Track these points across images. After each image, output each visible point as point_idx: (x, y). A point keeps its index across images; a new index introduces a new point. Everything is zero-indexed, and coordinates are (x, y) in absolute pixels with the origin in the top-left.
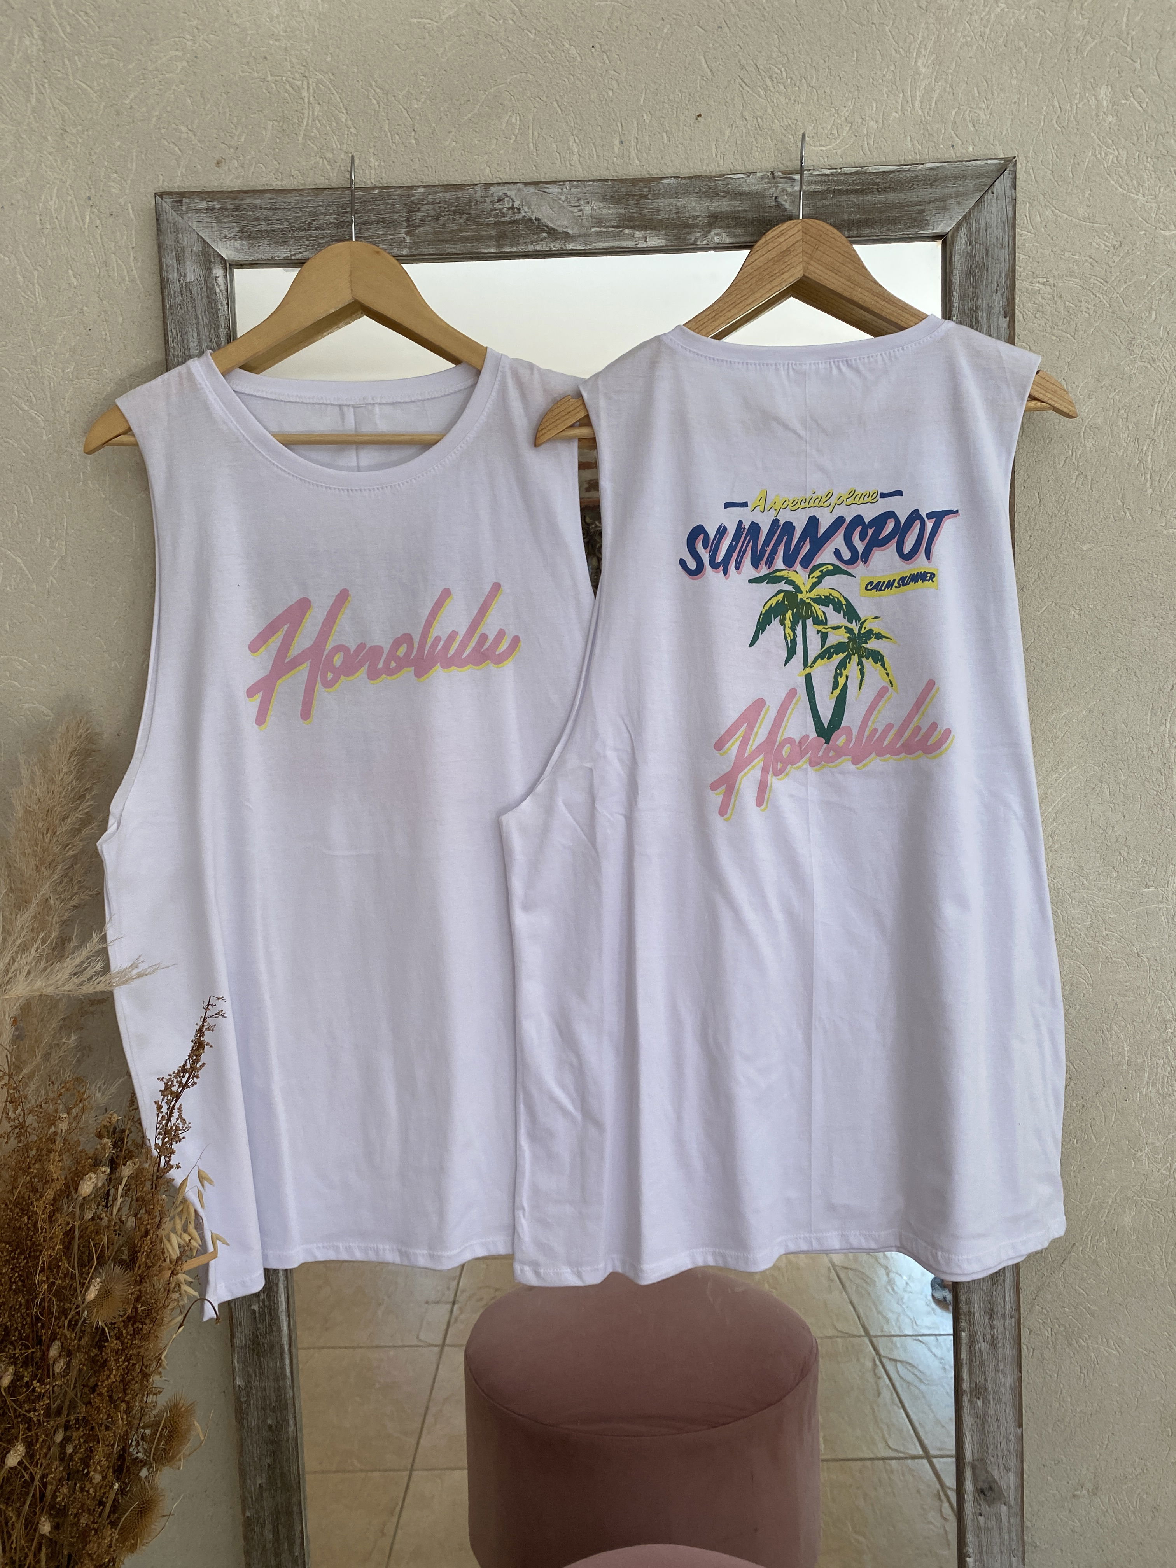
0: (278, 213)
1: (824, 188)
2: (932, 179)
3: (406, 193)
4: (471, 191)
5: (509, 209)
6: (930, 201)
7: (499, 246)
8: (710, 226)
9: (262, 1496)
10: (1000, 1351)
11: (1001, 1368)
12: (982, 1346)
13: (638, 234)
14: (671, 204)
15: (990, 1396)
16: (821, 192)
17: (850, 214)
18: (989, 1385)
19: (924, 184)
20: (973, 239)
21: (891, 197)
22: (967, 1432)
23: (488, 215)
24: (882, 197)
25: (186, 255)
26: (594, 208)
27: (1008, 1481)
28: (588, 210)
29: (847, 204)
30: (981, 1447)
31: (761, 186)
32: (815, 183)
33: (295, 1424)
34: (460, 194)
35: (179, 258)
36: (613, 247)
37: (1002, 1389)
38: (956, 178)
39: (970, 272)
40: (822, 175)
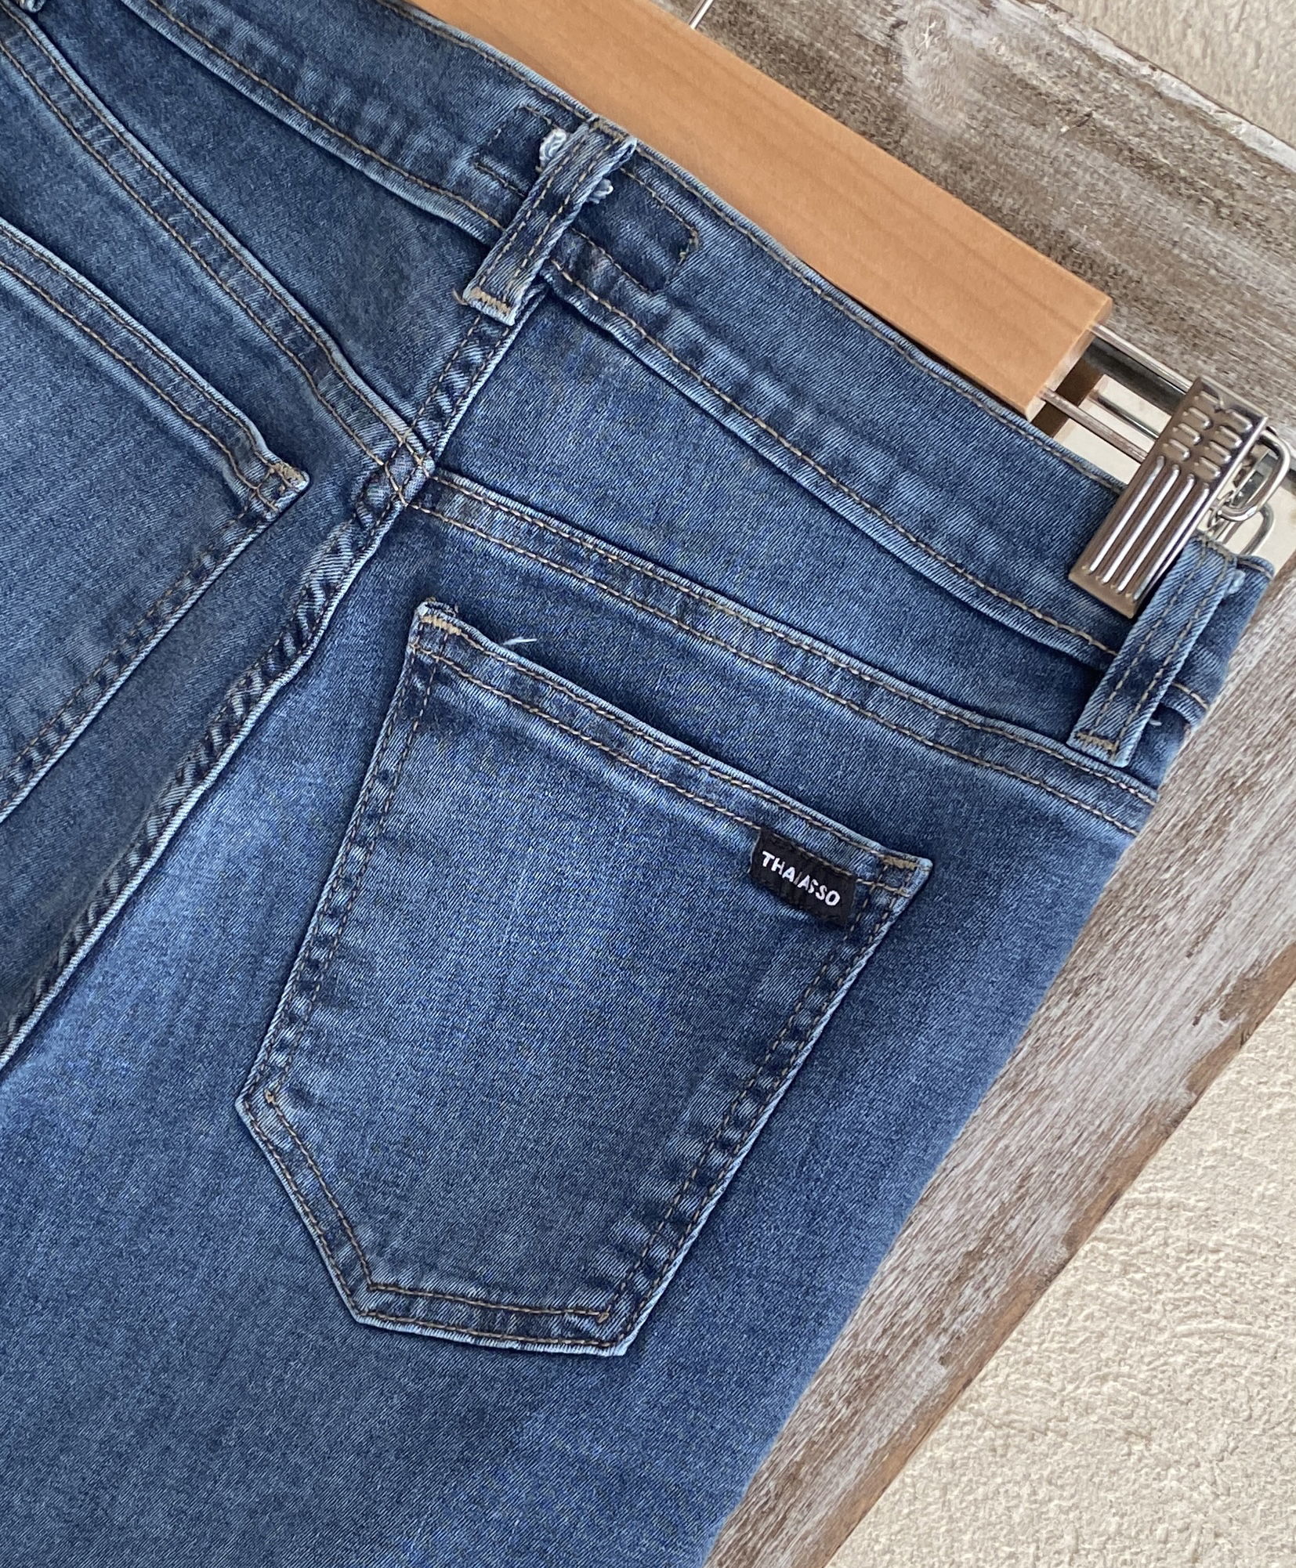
1: (1060, 91)
16: (1042, 99)
17: (1077, 222)
24: (1214, 239)
29: (1092, 187)
32: (1047, 58)
40: (1083, 49)
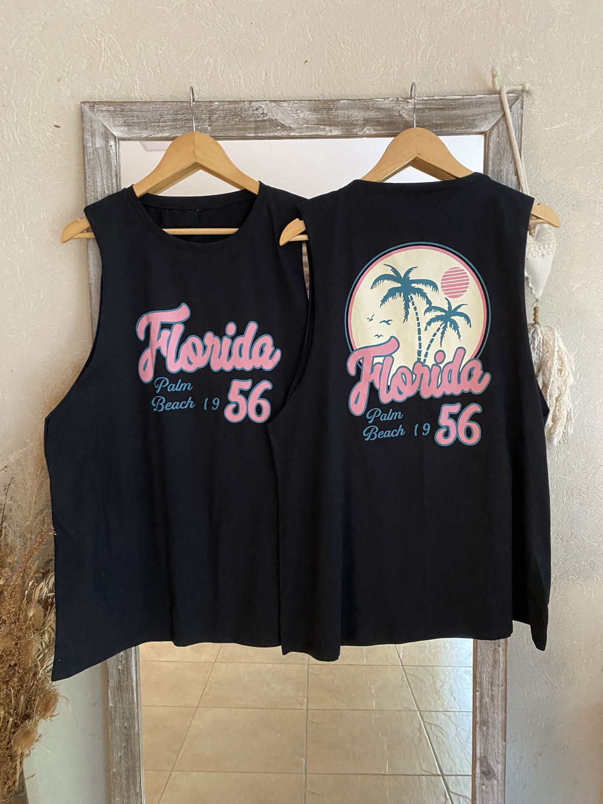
0: (143, 113)
1: (424, 107)
2: (480, 104)
3: (209, 105)
4: (242, 104)
5: (261, 114)
6: (478, 115)
7: (255, 133)
8: (364, 125)
9: (121, 761)
10: (496, 703)
11: (496, 711)
12: (487, 700)
13: (327, 128)
14: (345, 113)
15: (490, 725)
16: (422, 109)
17: (437, 121)
18: (490, 720)
19: (475, 106)
20: (500, 135)
21: (458, 112)
22: (478, 743)
23: (251, 117)
24: (454, 112)
25: (97, 134)
26: (305, 114)
27: (498, 769)
28: (302, 115)
29: (435, 116)
30: (484, 750)
31: (391, 105)
32: (419, 104)
33: (138, 727)
34: (236, 106)
35: (93, 135)
36: (314, 135)
37: (496, 722)
38: (492, 103)
39: (498, 152)
40: (423, 100)
